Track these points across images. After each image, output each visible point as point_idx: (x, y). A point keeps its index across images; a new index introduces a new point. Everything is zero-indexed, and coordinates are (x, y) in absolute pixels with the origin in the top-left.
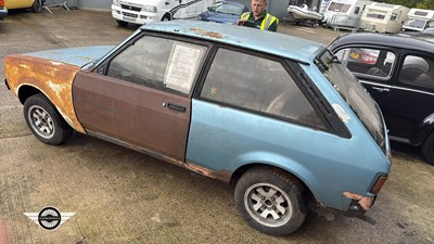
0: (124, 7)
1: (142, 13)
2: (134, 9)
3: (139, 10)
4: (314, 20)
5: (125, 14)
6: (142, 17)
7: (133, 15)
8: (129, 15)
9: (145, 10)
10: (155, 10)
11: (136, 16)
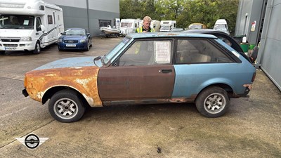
0: (3, 40)
1: (21, 43)
2: (13, 41)
3: (18, 41)
4: (115, 34)
5: (5, 45)
6: (21, 45)
7: (13, 45)
8: (9, 45)
9: (23, 40)
10: (31, 39)
11: (17, 45)
